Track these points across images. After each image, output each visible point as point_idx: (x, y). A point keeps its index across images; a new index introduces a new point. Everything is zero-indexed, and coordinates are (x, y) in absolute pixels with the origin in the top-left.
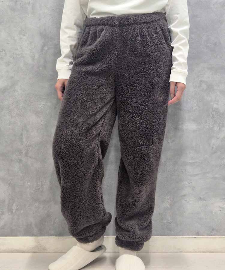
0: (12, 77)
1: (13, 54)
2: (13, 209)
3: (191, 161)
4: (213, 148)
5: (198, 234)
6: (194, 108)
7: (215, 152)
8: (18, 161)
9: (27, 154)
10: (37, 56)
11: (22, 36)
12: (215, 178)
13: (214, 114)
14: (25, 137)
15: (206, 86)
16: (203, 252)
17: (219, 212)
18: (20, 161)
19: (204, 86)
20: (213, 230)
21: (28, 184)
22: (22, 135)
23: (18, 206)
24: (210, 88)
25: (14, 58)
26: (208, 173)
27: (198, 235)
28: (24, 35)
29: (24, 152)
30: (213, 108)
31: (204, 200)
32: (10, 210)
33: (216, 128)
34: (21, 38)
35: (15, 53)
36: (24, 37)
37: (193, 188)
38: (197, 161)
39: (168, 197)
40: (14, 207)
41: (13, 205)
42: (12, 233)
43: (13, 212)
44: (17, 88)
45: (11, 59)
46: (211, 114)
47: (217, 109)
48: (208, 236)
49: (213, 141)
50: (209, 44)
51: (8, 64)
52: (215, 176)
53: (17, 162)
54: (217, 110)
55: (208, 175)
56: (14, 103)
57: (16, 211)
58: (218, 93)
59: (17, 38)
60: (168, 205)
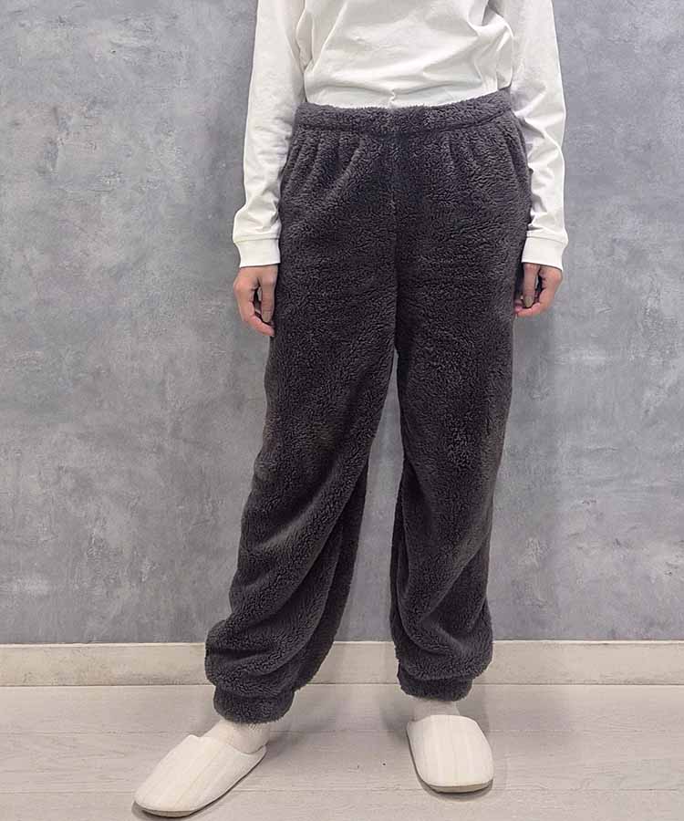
0: (138, 240)
1: (142, 181)
2: (141, 573)
3: (592, 447)
4: (647, 411)
5: (613, 635)
6: (598, 310)
7: (655, 422)
9: (175, 432)
10: (199, 184)
11: (162, 136)
12: (651, 489)
13: (649, 324)
14: (171, 389)
15: (626, 253)
16: (627, 683)
17: (666, 578)
18: (160, 450)
19: (622, 253)
20: (651, 624)
22: (163, 383)
23: (154, 565)
26: (637, 476)
27: (615, 639)
28: (167, 135)
29: (169, 426)
30: (646, 309)
31: (628, 546)
32: (135, 575)
33: (655, 361)
34: (160, 142)
37: (600, 517)
39: (536, 541)
40: (145, 568)
41: (141, 561)
43: (143, 580)
44: (152, 265)
46: (640, 325)
47: (657, 311)
49: (648, 394)
50: (632, 148)
51: (128, 207)
52: (654, 484)
53: (152, 452)
54: (657, 315)
55: (636, 481)
57: (149, 579)
58: (659, 271)
59: (150, 142)
60: (534, 560)
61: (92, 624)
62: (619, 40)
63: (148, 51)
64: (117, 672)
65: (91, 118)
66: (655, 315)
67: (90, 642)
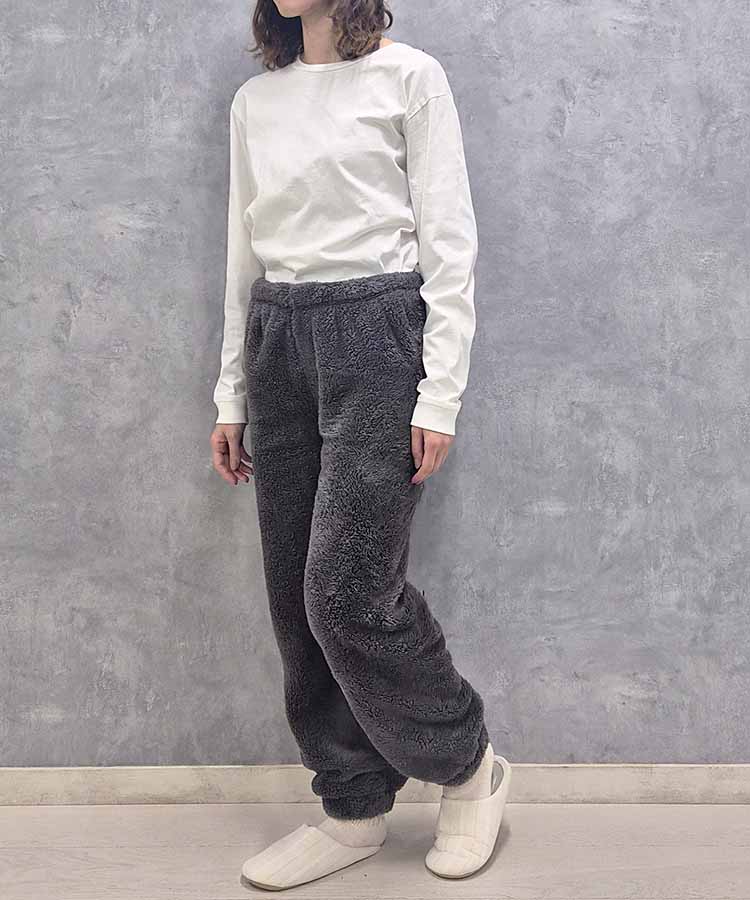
0: (144, 403)
1: (147, 350)
2: (147, 703)
3: (552, 589)
4: (603, 557)
5: (572, 759)
6: (558, 466)
7: (609, 567)
8: (159, 592)
10: (199, 353)
11: (165, 309)
12: (607, 627)
13: (605, 479)
14: (174, 538)
15: (584, 414)
16: (584, 802)
17: (620, 707)
18: (163, 592)
19: (580, 415)
20: (607, 749)
21: (182, 644)
22: (166, 532)
23: (159, 696)
24: (594, 419)
25: (147, 360)
26: (593, 615)
27: (573, 762)
29: (172, 571)
30: (602, 465)
31: (586, 678)
32: (141, 705)
33: (610, 511)
34: (163, 314)
35: (150, 348)
36: (172, 312)
37: (560, 652)
38: (568, 587)
39: (502, 673)
40: (150, 699)
41: (146, 693)
42: (147, 757)
43: (148, 709)
44: (156, 425)
45: (143, 361)
46: (597, 480)
47: (611, 467)
48: (594, 763)
49: (604, 541)
50: (590, 319)
51: (134, 373)
52: (610, 623)
53: (156, 594)
55: (593, 620)
56: (148, 459)
57: (154, 707)
58: (614, 430)
59: (154, 314)
60: (500, 691)
61: (101, 749)
62: (577, 222)
63: (153, 233)
64: (125, 792)
65: (101, 292)
66: (610, 470)
67: (100, 765)
